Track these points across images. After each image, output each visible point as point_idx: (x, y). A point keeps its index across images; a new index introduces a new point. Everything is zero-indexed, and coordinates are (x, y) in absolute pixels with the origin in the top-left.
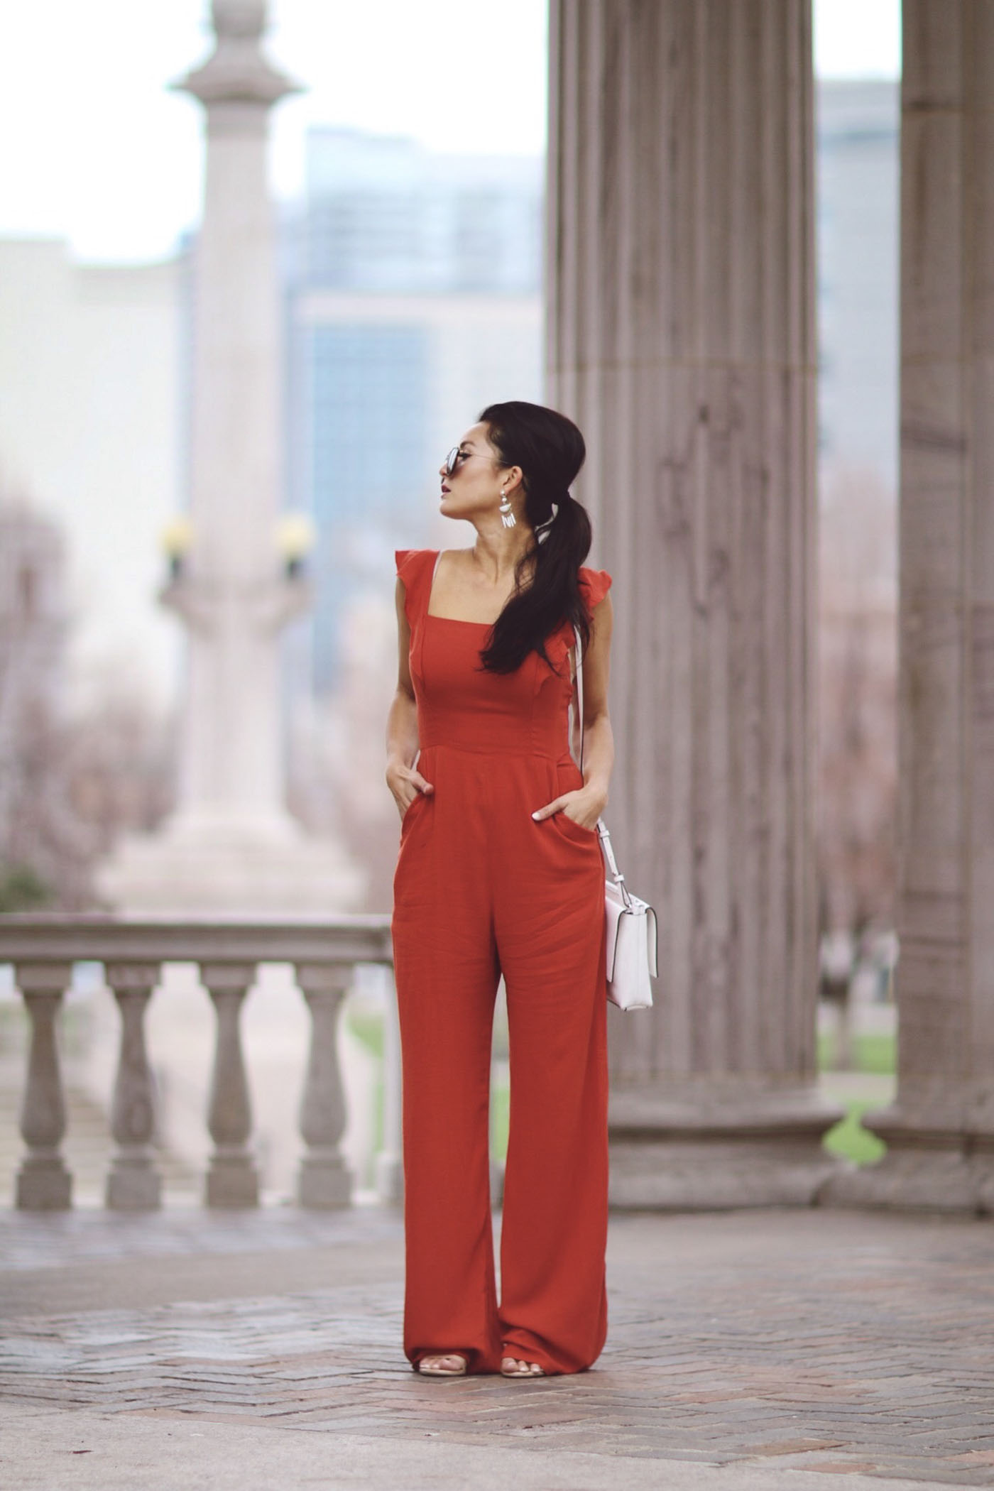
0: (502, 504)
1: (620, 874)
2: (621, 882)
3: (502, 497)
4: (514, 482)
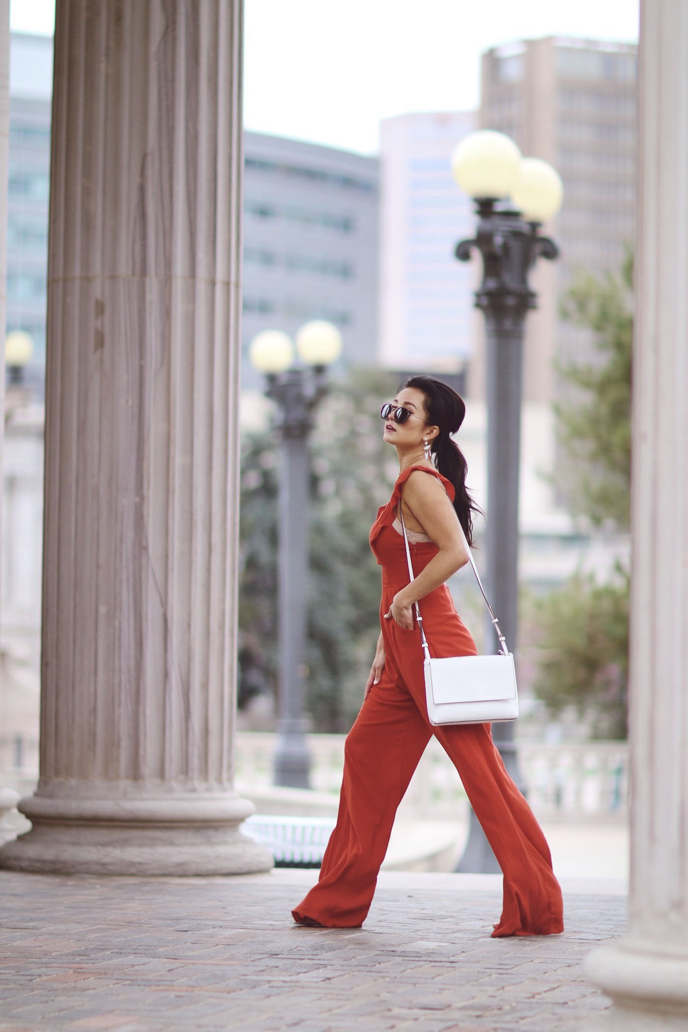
0: (425, 446)
3: (425, 442)
4: (434, 434)
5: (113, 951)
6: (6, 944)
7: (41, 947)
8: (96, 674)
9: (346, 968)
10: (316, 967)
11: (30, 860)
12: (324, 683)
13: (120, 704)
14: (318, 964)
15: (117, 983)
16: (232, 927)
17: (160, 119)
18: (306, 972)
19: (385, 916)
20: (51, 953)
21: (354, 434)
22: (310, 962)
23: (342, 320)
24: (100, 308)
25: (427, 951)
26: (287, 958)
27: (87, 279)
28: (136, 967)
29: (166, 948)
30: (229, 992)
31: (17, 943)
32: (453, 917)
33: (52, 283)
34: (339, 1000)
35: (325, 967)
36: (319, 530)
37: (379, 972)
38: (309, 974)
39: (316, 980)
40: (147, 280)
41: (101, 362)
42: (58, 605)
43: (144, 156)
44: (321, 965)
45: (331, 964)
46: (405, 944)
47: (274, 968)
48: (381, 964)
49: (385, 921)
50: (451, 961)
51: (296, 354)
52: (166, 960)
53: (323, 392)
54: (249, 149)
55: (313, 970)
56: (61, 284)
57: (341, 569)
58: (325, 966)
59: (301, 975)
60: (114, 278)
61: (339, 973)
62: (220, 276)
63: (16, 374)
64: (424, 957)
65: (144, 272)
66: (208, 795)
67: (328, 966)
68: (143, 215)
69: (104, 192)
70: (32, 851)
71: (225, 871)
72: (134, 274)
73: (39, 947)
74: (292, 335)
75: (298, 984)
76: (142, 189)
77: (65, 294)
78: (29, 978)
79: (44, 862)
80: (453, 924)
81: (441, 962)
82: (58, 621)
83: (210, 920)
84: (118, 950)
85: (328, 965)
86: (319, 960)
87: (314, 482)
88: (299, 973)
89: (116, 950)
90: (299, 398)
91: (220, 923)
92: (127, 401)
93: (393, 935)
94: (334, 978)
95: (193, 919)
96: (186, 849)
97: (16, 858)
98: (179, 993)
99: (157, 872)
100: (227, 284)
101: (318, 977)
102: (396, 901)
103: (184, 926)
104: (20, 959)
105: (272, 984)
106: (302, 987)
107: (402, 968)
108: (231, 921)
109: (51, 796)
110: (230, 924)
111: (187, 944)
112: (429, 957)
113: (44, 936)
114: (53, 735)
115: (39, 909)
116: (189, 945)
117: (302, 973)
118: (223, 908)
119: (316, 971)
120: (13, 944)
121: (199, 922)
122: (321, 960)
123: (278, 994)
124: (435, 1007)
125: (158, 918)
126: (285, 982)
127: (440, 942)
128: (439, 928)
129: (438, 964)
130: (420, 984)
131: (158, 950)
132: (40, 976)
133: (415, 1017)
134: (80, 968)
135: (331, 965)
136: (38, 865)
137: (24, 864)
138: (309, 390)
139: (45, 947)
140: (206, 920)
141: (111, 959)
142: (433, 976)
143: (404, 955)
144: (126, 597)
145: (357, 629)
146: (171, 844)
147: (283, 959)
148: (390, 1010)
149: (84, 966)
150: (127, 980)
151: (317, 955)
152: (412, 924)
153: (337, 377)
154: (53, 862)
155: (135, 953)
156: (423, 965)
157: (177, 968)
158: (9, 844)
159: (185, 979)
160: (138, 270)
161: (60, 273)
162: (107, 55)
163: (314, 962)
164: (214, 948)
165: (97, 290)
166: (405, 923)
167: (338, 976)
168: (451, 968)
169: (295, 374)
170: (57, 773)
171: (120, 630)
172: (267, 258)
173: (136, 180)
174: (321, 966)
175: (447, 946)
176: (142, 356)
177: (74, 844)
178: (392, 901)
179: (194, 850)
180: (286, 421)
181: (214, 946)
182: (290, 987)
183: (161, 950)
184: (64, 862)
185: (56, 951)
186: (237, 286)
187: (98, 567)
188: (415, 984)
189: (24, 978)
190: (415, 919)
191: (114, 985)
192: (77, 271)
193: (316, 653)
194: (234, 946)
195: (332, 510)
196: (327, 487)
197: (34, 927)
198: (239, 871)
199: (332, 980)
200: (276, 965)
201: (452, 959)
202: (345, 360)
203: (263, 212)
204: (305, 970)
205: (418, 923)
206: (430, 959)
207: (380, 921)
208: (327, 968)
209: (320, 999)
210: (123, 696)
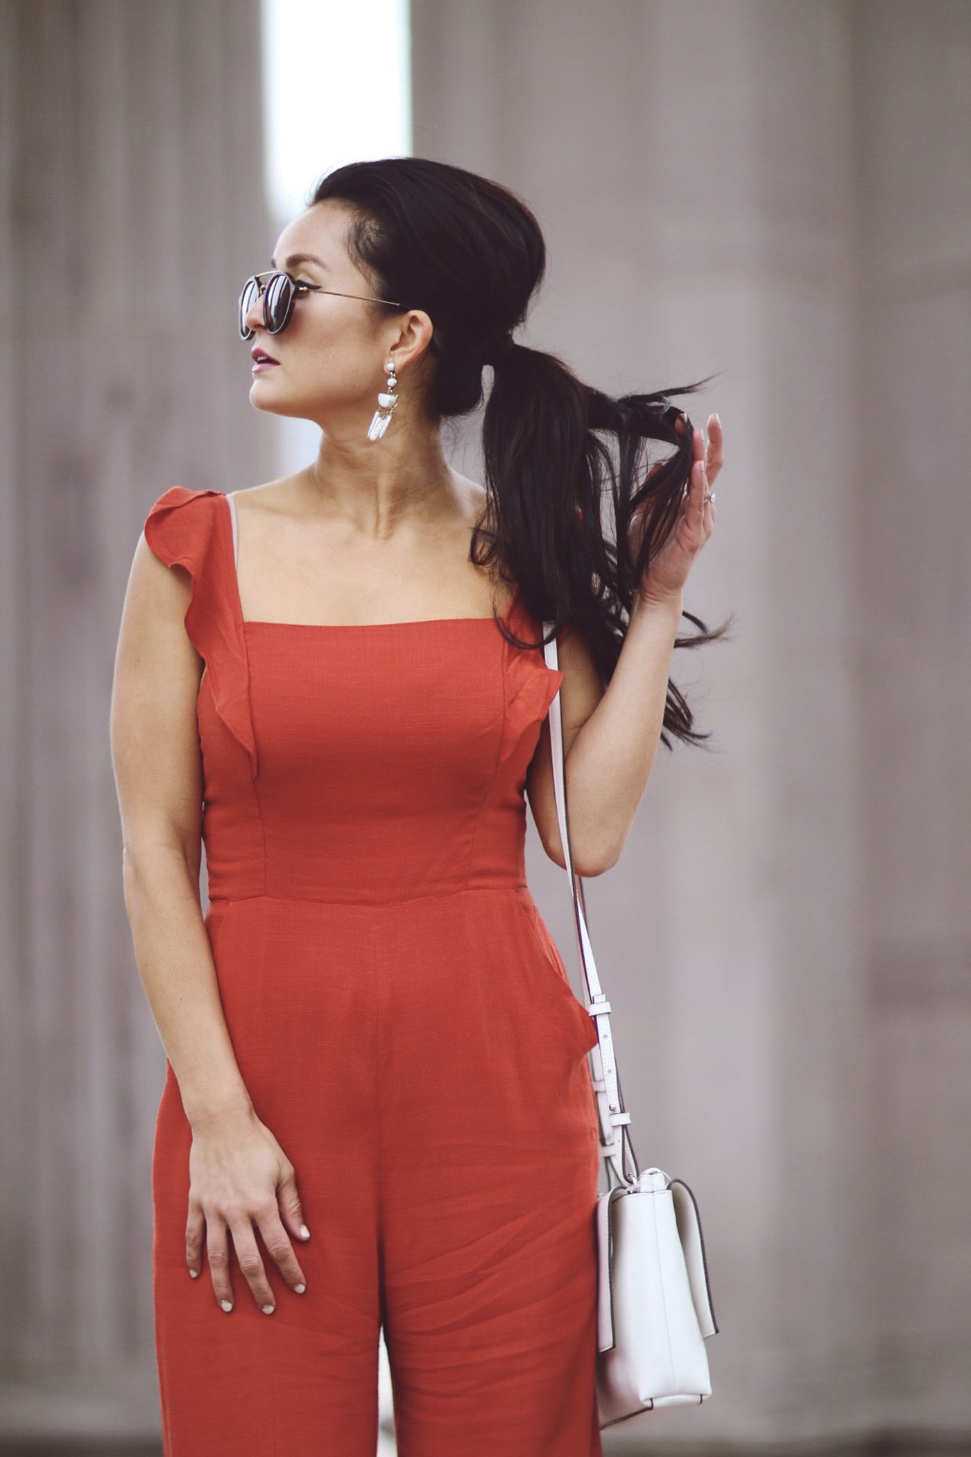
0: (385, 390)
1: (623, 1111)
2: (624, 1127)
3: (389, 377)
4: (417, 343)
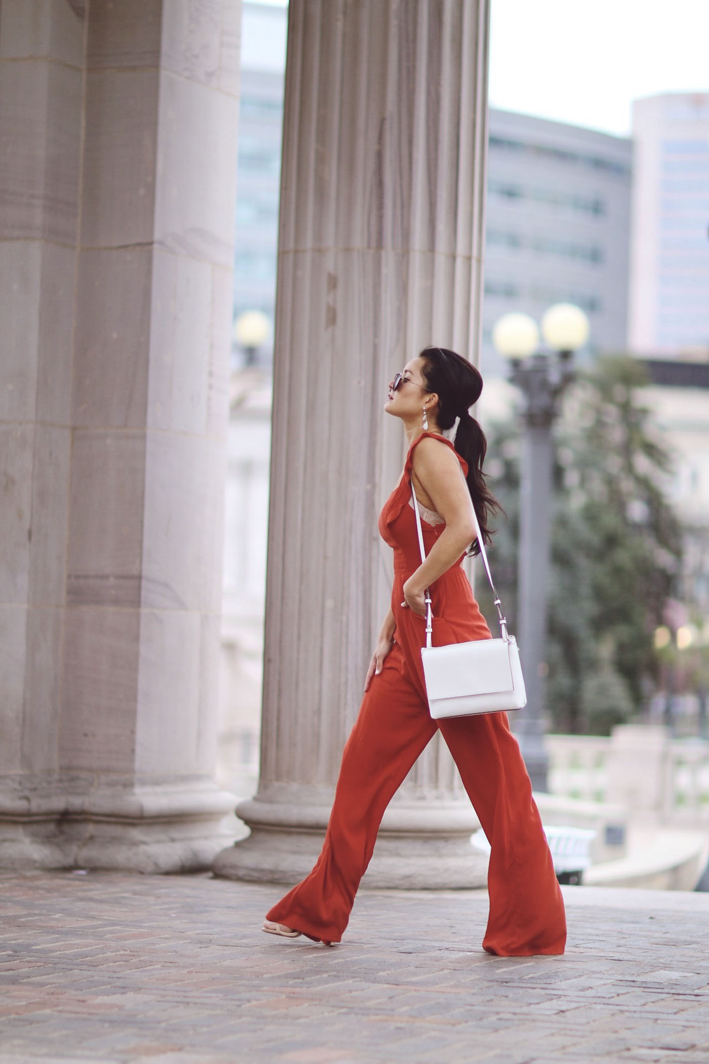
0: (423, 415)
3: (423, 411)
4: (434, 402)
5: (330, 974)
6: (216, 964)
7: (253, 967)
8: (321, 672)
9: (581, 999)
10: (549, 998)
11: (247, 868)
12: (564, 680)
13: (346, 704)
14: (551, 994)
15: (333, 1011)
16: (460, 950)
17: (399, 82)
18: (538, 1003)
19: (625, 940)
20: (263, 975)
21: (600, 424)
22: (543, 992)
23: (591, 306)
24: (333, 282)
25: (670, 982)
26: (518, 987)
27: (319, 251)
28: (354, 993)
29: (387, 972)
30: (453, 1025)
31: (227, 963)
32: (698, 943)
33: (282, 254)
34: (573, 1036)
35: (559, 998)
36: (562, 522)
37: (618, 1005)
38: (542, 1006)
39: (549, 1013)
40: (383, 253)
41: (333, 339)
42: (283, 598)
43: (382, 121)
44: (555, 995)
45: (566, 994)
46: (645, 973)
47: (504, 998)
48: (620, 995)
49: (625, 946)
50: (695, 994)
51: (542, 338)
52: (386, 986)
53: (569, 379)
54: (494, 127)
55: (546, 1001)
56: (291, 257)
57: (583, 562)
58: (559, 996)
59: (532, 1006)
60: (348, 250)
61: (574, 1005)
62: (461, 249)
63: (251, 354)
64: (667, 988)
65: (380, 245)
66: (437, 803)
67: (563, 997)
68: (380, 184)
69: (339, 158)
70: (250, 860)
71: (454, 885)
72: (369, 247)
73: (250, 967)
74: (538, 319)
75: (528, 1017)
76: (380, 156)
77: (296, 267)
78: (237, 1003)
79: (262, 871)
80: (698, 951)
81: (684, 995)
82: (282, 615)
83: (436, 941)
84: (335, 973)
85: (563, 995)
86: (552, 989)
87: (558, 473)
88: (530, 1004)
89: (333, 973)
90: (544, 384)
91: (447, 945)
92: (359, 383)
93: (633, 962)
94: (568, 1010)
95: (419, 940)
96: (413, 861)
97: (234, 867)
98: (399, 1025)
99: (382, 884)
100: (469, 258)
101: (551, 1010)
102: (637, 923)
103: (408, 947)
104: (229, 981)
105: (501, 1016)
106: (534, 1021)
107: (643, 1002)
108: (458, 942)
109: (270, 802)
110: (457, 946)
111: (410, 968)
112: (672, 989)
113: (257, 955)
114: (274, 736)
115: (254, 924)
116: (412, 969)
117: (534, 1004)
118: (451, 927)
119: (549, 1003)
120: (222, 964)
121: (423, 942)
122: (555, 989)
123: (507, 1028)
124: (678, 1047)
125: (380, 938)
126: (515, 1014)
127: (684, 972)
128: (683, 955)
129: (681, 997)
130: (661, 1019)
131: (379, 974)
132: (249, 1001)
133: (655, 1058)
134: (294, 993)
135: (565, 996)
136: (256, 874)
137: (241, 873)
138: (554, 377)
139: (257, 967)
140: (431, 941)
141: (327, 983)
142: (676, 1011)
143: (644, 985)
144: (355, 591)
145: (600, 624)
146: (398, 855)
147: (514, 987)
148: (628, 1049)
149: (298, 990)
150: (343, 1007)
151: (551, 984)
152: (654, 950)
153: (583, 364)
154: (272, 872)
155: (354, 977)
156: (666, 998)
157: (398, 995)
158: (226, 851)
159: (406, 1008)
160: (374, 244)
161: (291, 245)
162: (345, 13)
163: (547, 991)
164: (438, 973)
165: (330, 264)
166: (646, 949)
167: (572, 1009)
168: (696, 1002)
169: (540, 358)
170: (278, 777)
171: (348, 626)
172: (514, 241)
173: (373, 147)
174: (554, 997)
175: (691, 976)
176: (376, 335)
177: (295, 853)
178: (633, 922)
179: (422, 862)
180: (530, 408)
181: (438, 971)
182: (520, 1020)
183: (382, 973)
184: (282, 872)
185: (269, 973)
186: (479, 261)
187: (325, 558)
188: (656, 1020)
189: (233, 1003)
190: (657, 944)
191: (329, 1012)
192: (309, 242)
193: (556, 650)
194: (461, 972)
195: (576, 502)
196: (572, 478)
197: (246, 944)
198: (469, 885)
199: (567, 1014)
200: (505, 995)
201: (697, 992)
202: (592, 348)
203: (510, 194)
204: (537, 1001)
205: (660, 948)
206: (673, 991)
207: (619, 946)
208: (561, 999)
209: (552, 1035)
210: (349, 697)
